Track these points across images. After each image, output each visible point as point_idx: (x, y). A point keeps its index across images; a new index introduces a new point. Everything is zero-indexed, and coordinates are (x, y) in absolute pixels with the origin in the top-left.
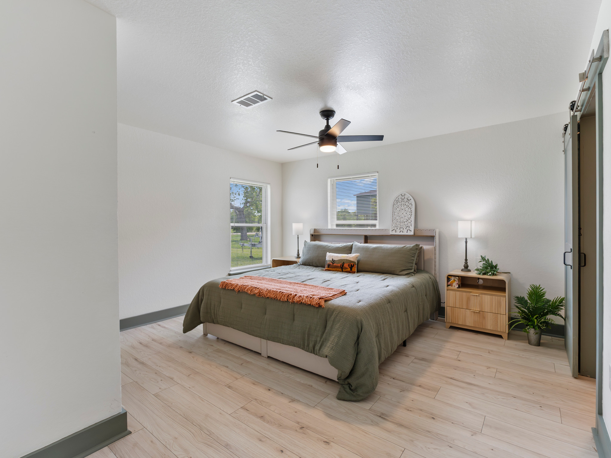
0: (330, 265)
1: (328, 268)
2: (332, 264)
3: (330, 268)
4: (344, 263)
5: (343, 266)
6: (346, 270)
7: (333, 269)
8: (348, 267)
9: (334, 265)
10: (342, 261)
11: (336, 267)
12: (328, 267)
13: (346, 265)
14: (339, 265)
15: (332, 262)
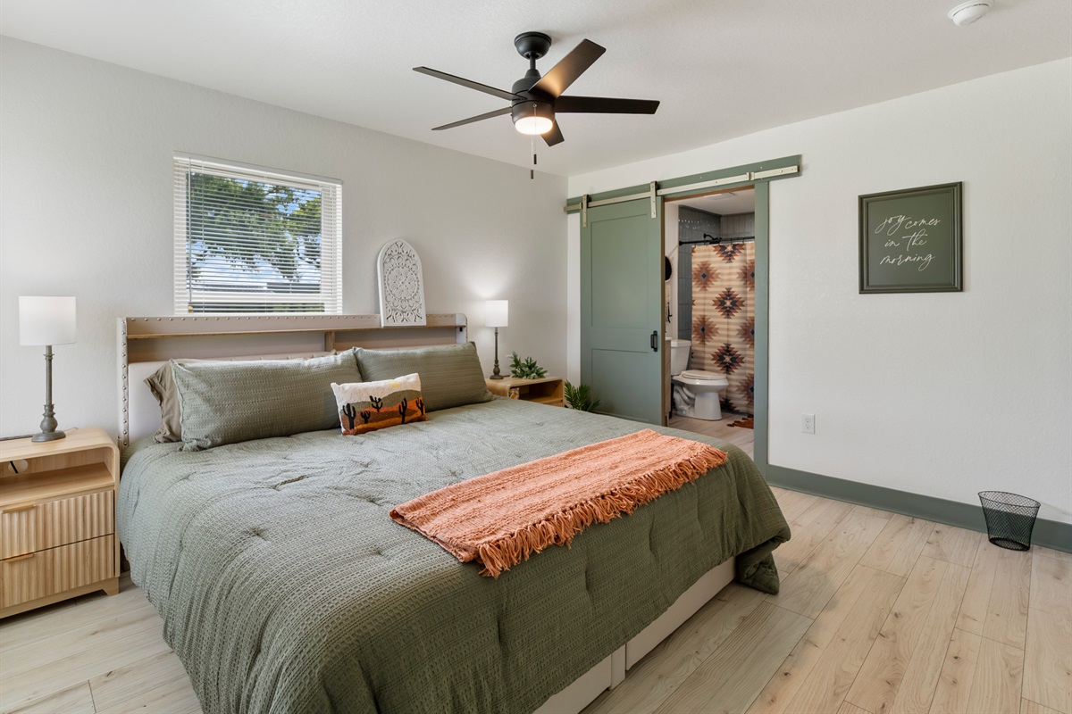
0: (369, 414)
1: (365, 426)
2: (375, 410)
3: (371, 422)
4: (405, 399)
5: (405, 408)
6: (414, 416)
7: (381, 423)
8: (417, 408)
9: (382, 410)
10: (400, 396)
11: (390, 415)
12: (366, 422)
13: (412, 405)
14: (396, 408)
15: (375, 405)
